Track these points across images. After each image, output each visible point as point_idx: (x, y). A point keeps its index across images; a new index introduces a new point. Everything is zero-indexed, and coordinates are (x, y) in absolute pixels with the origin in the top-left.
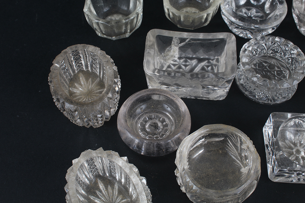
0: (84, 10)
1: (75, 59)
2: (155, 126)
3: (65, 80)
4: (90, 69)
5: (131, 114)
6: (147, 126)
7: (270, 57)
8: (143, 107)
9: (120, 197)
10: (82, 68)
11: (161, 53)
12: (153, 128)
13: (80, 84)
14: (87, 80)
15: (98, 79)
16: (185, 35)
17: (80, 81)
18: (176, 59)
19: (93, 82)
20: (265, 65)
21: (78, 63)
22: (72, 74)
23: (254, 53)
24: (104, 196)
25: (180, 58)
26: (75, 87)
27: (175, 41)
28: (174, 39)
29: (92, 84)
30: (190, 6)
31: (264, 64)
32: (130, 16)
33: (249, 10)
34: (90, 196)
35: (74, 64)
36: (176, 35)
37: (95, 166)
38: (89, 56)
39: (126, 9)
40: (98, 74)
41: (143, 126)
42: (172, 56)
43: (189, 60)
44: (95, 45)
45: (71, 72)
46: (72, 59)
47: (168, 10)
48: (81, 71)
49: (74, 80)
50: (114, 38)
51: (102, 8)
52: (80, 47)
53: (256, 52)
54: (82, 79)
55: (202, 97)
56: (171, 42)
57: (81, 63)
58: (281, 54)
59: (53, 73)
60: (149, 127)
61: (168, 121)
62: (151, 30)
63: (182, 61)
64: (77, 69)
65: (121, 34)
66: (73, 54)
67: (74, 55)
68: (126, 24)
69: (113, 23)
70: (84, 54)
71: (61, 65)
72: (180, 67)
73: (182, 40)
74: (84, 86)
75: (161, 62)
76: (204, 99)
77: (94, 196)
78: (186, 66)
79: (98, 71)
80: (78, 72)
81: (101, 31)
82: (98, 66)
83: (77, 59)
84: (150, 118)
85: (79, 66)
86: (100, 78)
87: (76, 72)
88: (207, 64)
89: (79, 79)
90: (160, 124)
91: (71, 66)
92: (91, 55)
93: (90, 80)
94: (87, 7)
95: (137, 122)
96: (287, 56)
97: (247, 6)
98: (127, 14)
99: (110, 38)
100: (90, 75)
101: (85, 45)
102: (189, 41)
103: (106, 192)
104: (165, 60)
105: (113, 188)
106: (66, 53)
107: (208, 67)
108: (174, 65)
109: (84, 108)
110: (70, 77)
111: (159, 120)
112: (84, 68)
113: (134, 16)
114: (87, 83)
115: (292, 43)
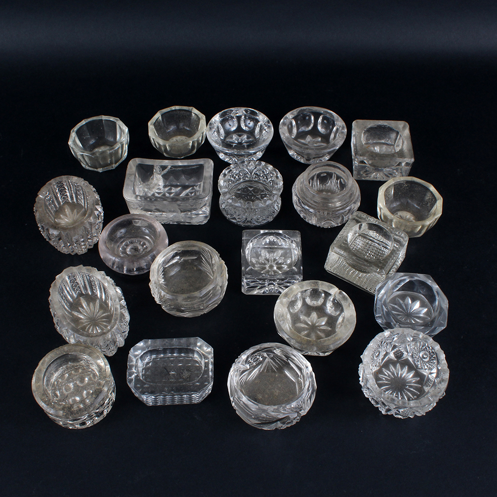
0: (69, 143)
1: (60, 191)
2: (136, 249)
3: (50, 211)
4: (75, 200)
5: (112, 238)
6: (128, 250)
7: (255, 181)
8: (123, 231)
9: (101, 312)
10: (68, 200)
11: (144, 182)
12: (133, 250)
13: (66, 215)
14: (72, 210)
15: (84, 209)
16: (166, 162)
17: (65, 212)
18: (161, 187)
19: (78, 213)
20: (251, 189)
21: (63, 195)
22: (58, 206)
23: (237, 177)
24: (86, 311)
25: (165, 186)
26: (60, 218)
27: (157, 169)
28: (155, 167)
29: (77, 214)
30: (180, 135)
31: (249, 188)
32: (114, 146)
33: (240, 136)
34: (73, 312)
35: (59, 196)
36: (157, 163)
37: (77, 283)
38: (73, 187)
39: (112, 140)
40: (83, 205)
41: (124, 249)
42: (156, 185)
43: (173, 188)
44: (79, 176)
45: (57, 204)
46: (57, 191)
47: (153, 139)
48: (67, 203)
49: (59, 211)
50: (100, 170)
51: (88, 140)
52: (64, 178)
53: (238, 176)
54: (67, 210)
55: (184, 222)
56: (153, 171)
57: (66, 195)
58: (264, 177)
59: (38, 203)
60: (130, 251)
61: (148, 244)
62: (132, 160)
63: (167, 189)
64: (63, 201)
65: (107, 165)
66: (57, 185)
67: (59, 187)
68: (111, 154)
69: (98, 154)
70: (68, 186)
71: (46, 197)
72: (164, 195)
73: (164, 168)
74: (69, 216)
75: (144, 191)
76: (187, 224)
77: (78, 312)
78: (170, 193)
79: (83, 202)
80: (64, 204)
81: (87, 164)
82: (82, 197)
83: (62, 191)
84: (132, 243)
85: (64, 198)
86: (85, 208)
87: (62, 203)
88: (191, 191)
89: (65, 210)
90: (140, 247)
91: (57, 198)
92: (76, 186)
93: (75, 211)
94: (72, 140)
95: (119, 247)
96: (269, 180)
97: (238, 132)
98: (112, 144)
99: (96, 170)
100: (74, 206)
101: (69, 176)
102: (171, 168)
103: (88, 307)
104: (149, 189)
105: (94, 304)
106: (50, 184)
107: (191, 193)
108: (159, 193)
109: (66, 232)
110: (56, 209)
111: (140, 244)
112: (70, 199)
113: (118, 146)
114: (72, 214)
115: (272, 167)
